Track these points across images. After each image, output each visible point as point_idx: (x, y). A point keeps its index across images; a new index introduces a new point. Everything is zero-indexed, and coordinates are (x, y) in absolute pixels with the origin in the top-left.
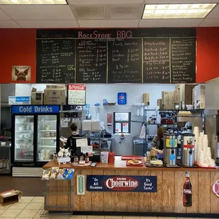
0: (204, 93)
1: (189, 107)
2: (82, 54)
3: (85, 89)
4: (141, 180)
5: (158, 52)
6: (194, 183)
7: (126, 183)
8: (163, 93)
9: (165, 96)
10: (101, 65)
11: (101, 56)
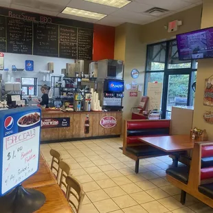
0: (97, 68)
1: (87, 76)
2: (12, 29)
3: (3, 56)
4: (60, 120)
5: (70, 36)
6: (90, 120)
7: (51, 123)
8: (67, 64)
9: (69, 67)
10: (28, 40)
11: (28, 33)
